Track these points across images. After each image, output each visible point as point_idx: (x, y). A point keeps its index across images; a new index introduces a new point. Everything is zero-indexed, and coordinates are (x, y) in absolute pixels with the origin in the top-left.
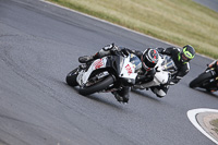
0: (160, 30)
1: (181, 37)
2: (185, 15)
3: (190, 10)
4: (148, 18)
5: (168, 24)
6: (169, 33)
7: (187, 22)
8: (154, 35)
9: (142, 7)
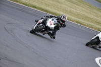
0: (83, 21)
1: (93, 24)
2: (95, 14)
3: (97, 12)
4: (78, 15)
5: (87, 18)
6: (87, 23)
7: (96, 18)
8: (81, 24)
9: (75, 11)
